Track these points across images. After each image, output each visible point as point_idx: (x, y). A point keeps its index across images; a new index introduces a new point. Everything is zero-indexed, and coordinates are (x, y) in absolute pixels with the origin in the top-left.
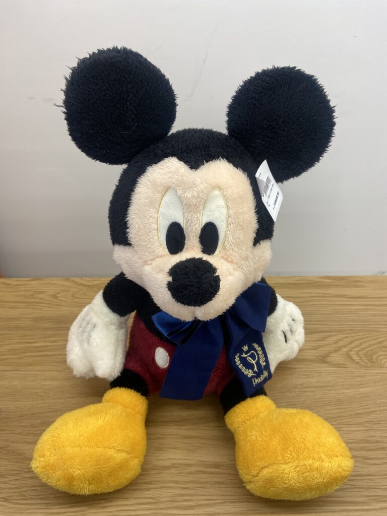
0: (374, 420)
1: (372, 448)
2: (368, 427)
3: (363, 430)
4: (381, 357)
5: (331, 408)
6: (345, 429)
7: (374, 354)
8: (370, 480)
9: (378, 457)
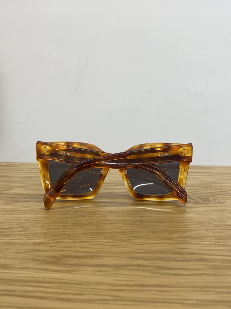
0: (195, 236)
1: (180, 259)
2: (181, 241)
3: (169, 243)
4: (221, 199)
5: (124, 225)
6: (135, 241)
7: (212, 197)
8: (159, 291)
9: (188, 267)
